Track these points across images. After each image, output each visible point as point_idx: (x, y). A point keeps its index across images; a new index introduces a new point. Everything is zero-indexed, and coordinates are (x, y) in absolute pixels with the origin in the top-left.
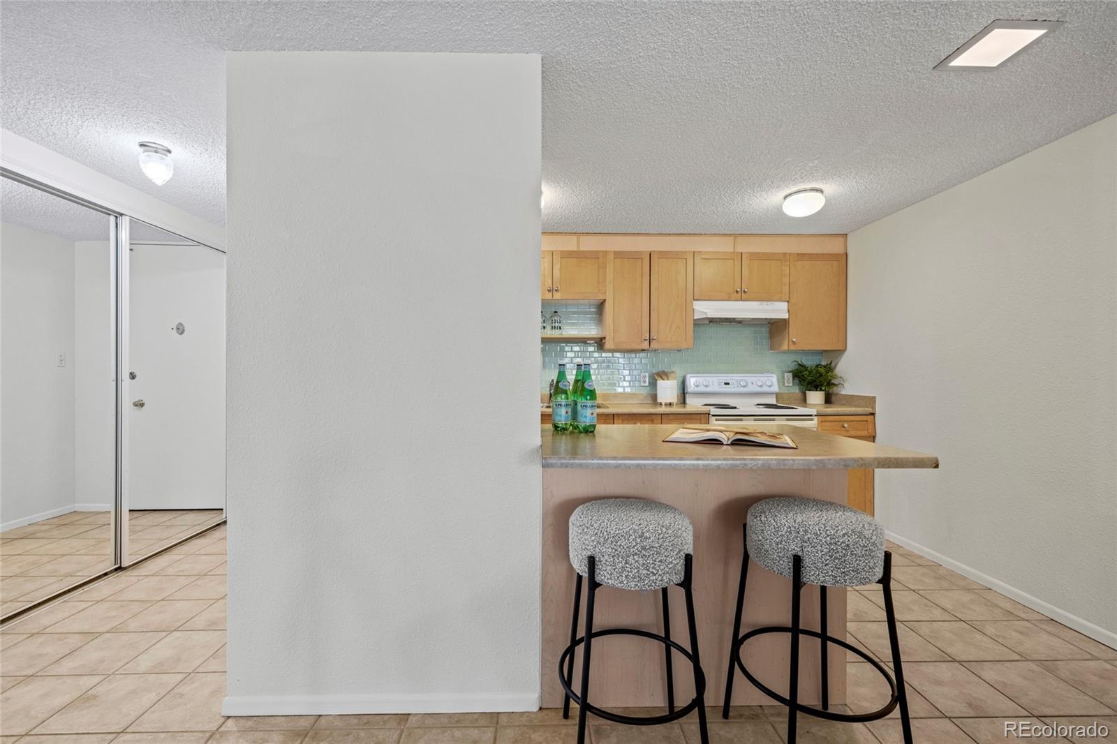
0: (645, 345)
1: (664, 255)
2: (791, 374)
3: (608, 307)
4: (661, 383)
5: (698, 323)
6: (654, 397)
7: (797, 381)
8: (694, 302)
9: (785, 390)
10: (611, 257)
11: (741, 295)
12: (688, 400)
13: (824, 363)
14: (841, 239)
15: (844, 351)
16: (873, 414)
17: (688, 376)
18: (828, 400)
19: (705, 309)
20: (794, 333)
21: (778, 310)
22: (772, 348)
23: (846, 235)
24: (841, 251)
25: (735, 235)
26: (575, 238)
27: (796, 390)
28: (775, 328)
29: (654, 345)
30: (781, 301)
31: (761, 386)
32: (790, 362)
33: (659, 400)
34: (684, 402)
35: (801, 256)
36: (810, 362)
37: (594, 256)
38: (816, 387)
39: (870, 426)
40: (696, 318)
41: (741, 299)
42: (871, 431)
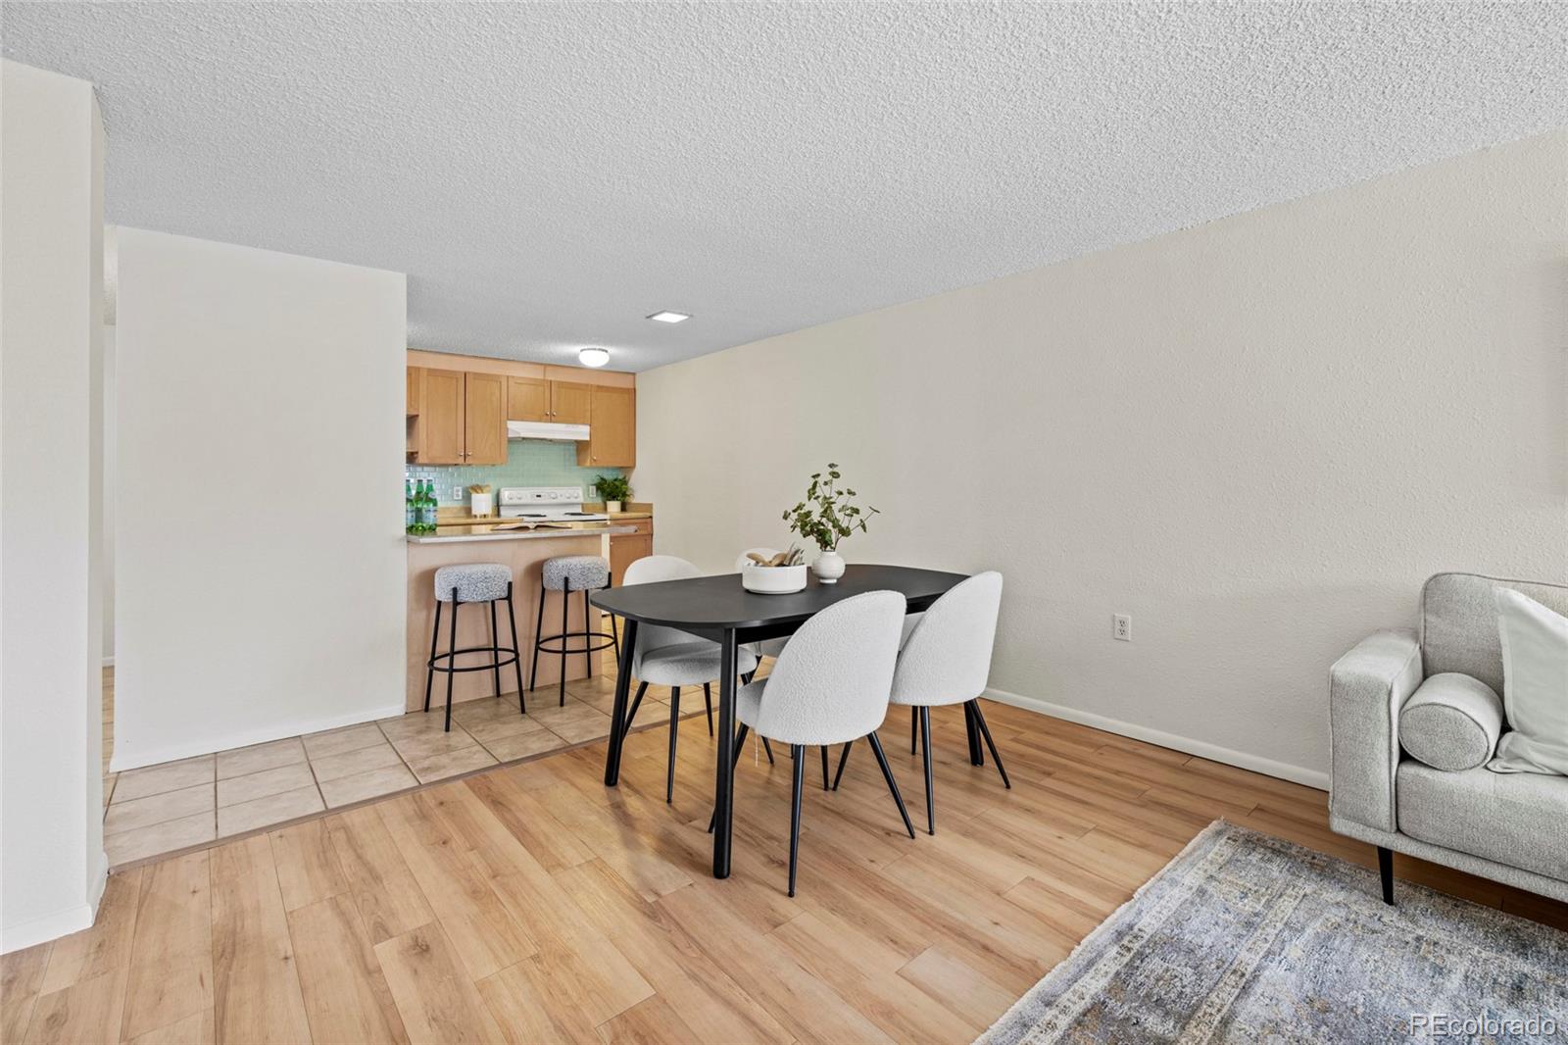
0: (461, 460)
1: (478, 376)
2: (594, 487)
3: (422, 421)
4: (475, 497)
5: (511, 441)
6: (468, 511)
7: (599, 493)
8: (509, 422)
9: (589, 501)
11: (550, 418)
12: (502, 512)
13: (620, 477)
14: (631, 377)
15: (634, 467)
16: (651, 517)
17: (502, 490)
18: (624, 508)
19: (518, 428)
20: (595, 453)
21: (582, 432)
22: (578, 464)
23: (634, 374)
24: (632, 387)
25: (546, 365)
27: (599, 500)
28: (581, 447)
29: (470, 459)
30: (584, 423)
31: (569, 498)
32: (593, 476)
33: (474, 513)
34: (498, 514)
35: (600, 388)
36: (609, 476)
38: (614, 498)
39: (649, 526)
40: (510, 436)
41: (551, 422)
42: (649, 529)
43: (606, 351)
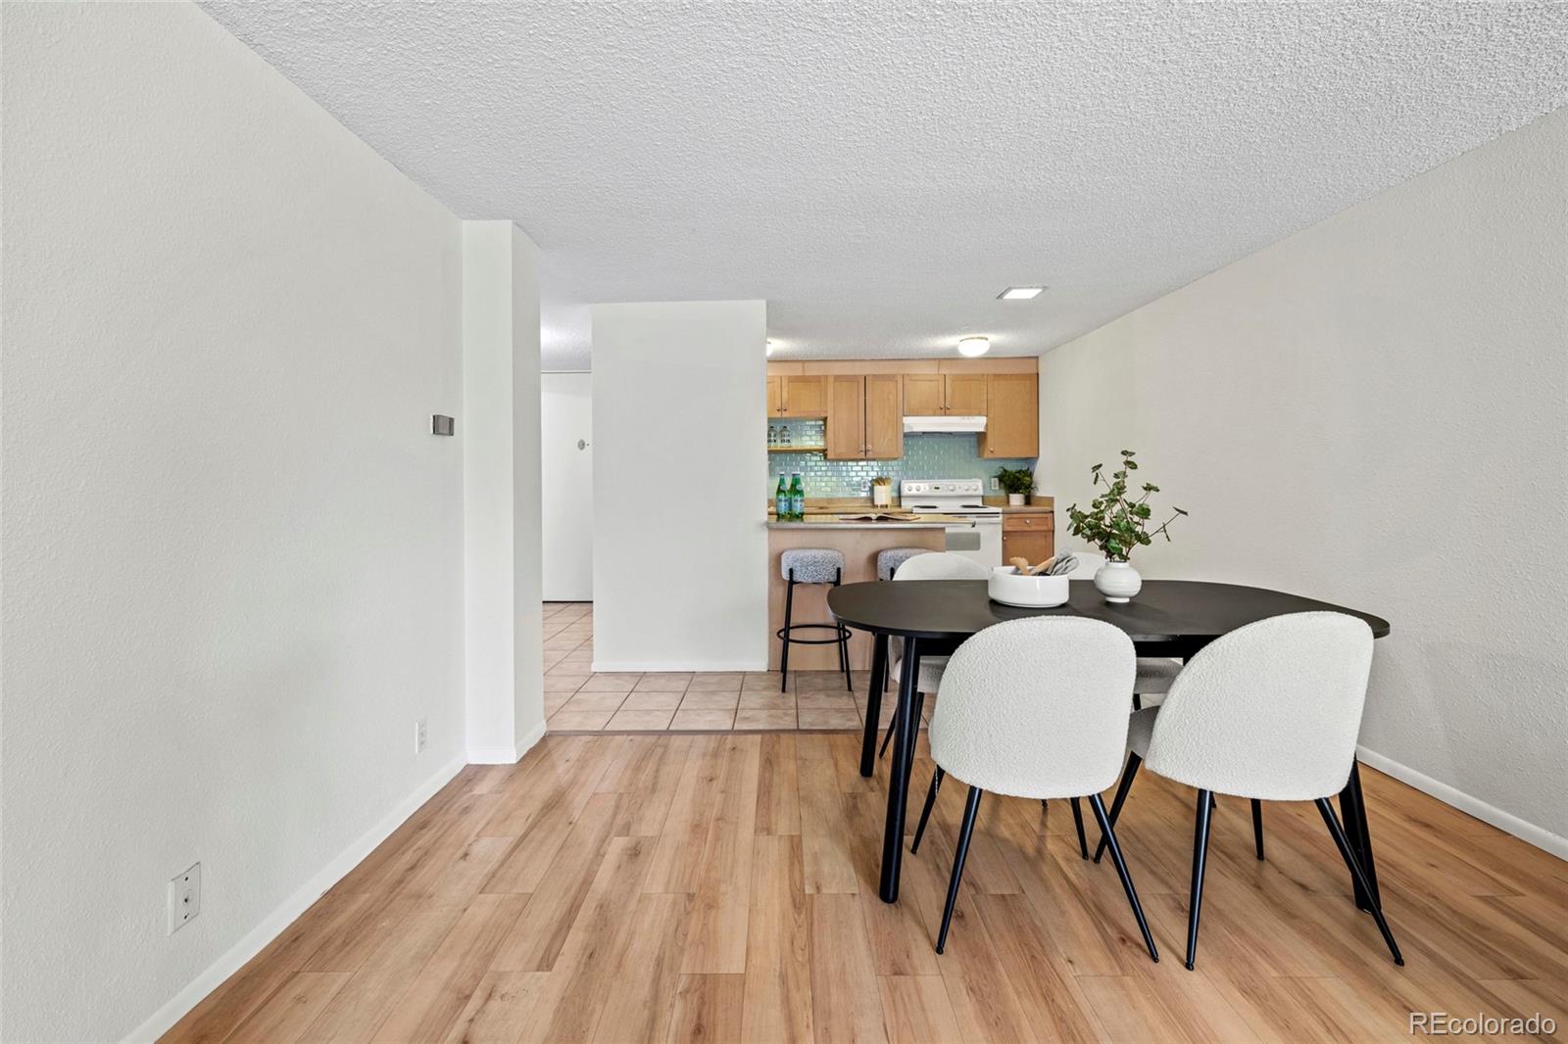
0: (862, 455)
1: (876, 377)
2: (996, 480)
3: (830, 422)
4: (878, 488)
5: (907, 436)
6: (872, 499)
7: (1002, 485)
8: (904, 418)
9: (992, 494)
10: (831, 380)
11: (945, 411)
12: (903, 504)
13: (1024, 469)
14: (1034, 361)
15: (1037, 458)
16: (1052, 512)
17: (903, 482)
18: (1028, 501)
19: (916, 424)
20: (992, 444)
21: (977, 424)
22: (979, 457)
23: (1037, 357)
24: (1035, 372)
25: (939, 360)
26: (800, 364)
27: (1002, 493)
28: (980, 438)
29: (870, 454)
30: (979, 415)
31: (967, 490)
32: (995, 468)
33: (876, 503)
34: (900, 506)
35: (997, 377)
36: (1012, 467)
37: (817, 379)
38: (1016, 491)
39: (1050, 522)
40: (906, 431)
41: (945, 415)
42: (1050, 526)
43: (987, 339)
